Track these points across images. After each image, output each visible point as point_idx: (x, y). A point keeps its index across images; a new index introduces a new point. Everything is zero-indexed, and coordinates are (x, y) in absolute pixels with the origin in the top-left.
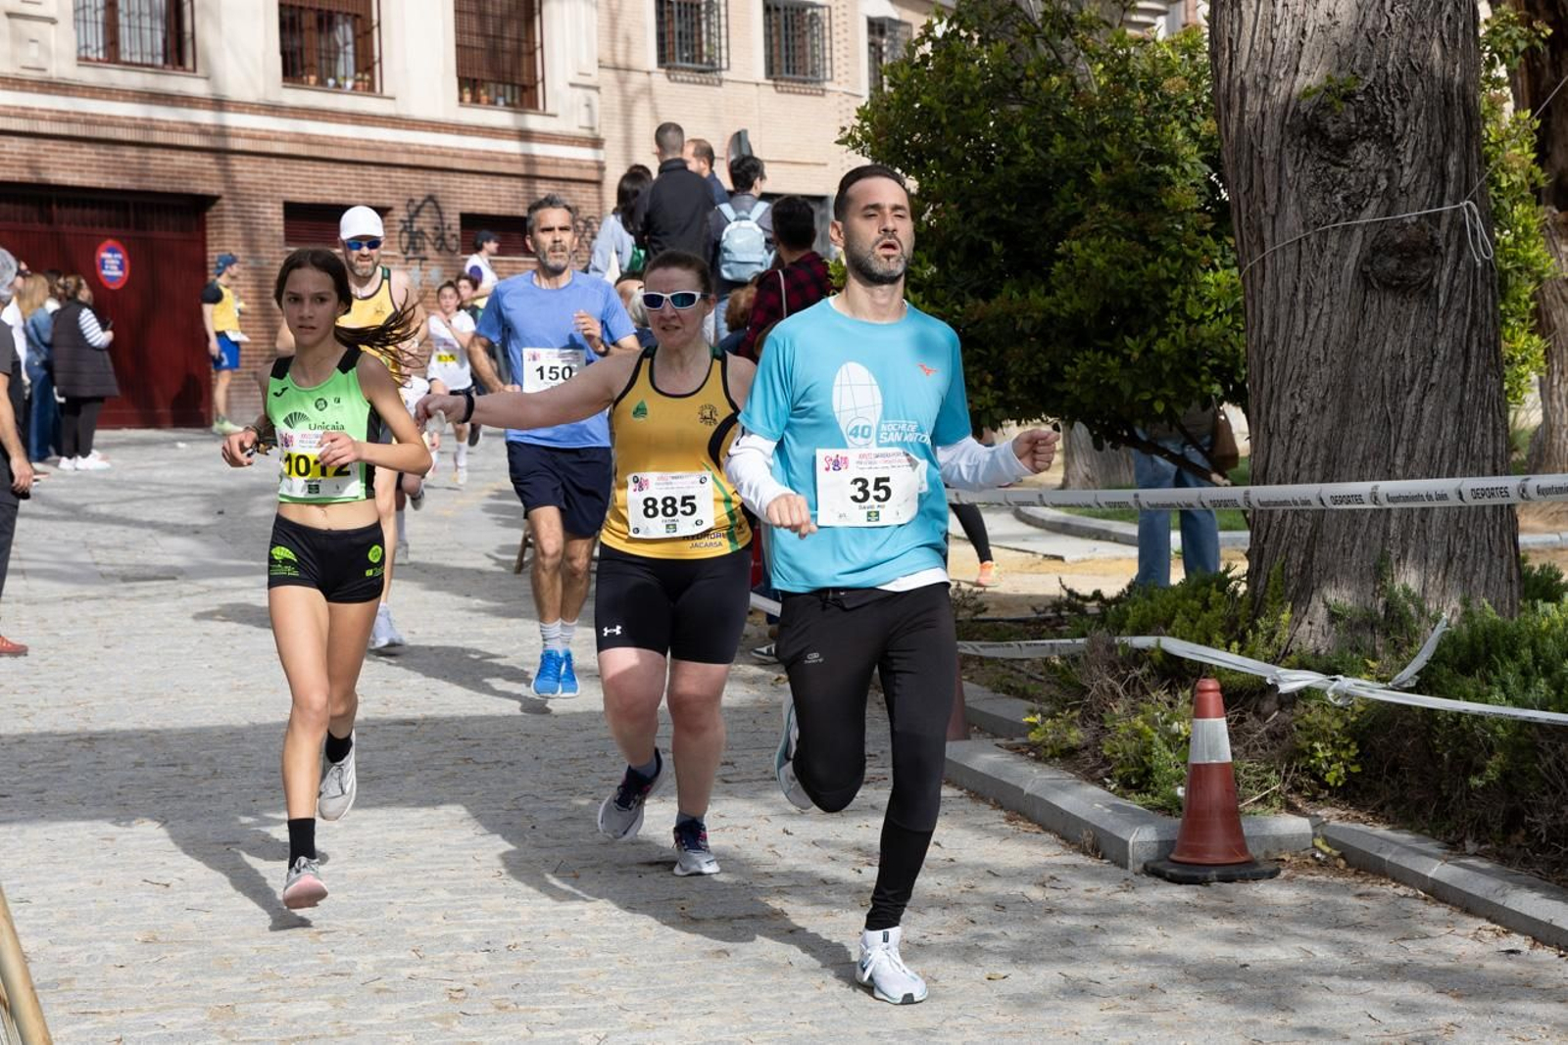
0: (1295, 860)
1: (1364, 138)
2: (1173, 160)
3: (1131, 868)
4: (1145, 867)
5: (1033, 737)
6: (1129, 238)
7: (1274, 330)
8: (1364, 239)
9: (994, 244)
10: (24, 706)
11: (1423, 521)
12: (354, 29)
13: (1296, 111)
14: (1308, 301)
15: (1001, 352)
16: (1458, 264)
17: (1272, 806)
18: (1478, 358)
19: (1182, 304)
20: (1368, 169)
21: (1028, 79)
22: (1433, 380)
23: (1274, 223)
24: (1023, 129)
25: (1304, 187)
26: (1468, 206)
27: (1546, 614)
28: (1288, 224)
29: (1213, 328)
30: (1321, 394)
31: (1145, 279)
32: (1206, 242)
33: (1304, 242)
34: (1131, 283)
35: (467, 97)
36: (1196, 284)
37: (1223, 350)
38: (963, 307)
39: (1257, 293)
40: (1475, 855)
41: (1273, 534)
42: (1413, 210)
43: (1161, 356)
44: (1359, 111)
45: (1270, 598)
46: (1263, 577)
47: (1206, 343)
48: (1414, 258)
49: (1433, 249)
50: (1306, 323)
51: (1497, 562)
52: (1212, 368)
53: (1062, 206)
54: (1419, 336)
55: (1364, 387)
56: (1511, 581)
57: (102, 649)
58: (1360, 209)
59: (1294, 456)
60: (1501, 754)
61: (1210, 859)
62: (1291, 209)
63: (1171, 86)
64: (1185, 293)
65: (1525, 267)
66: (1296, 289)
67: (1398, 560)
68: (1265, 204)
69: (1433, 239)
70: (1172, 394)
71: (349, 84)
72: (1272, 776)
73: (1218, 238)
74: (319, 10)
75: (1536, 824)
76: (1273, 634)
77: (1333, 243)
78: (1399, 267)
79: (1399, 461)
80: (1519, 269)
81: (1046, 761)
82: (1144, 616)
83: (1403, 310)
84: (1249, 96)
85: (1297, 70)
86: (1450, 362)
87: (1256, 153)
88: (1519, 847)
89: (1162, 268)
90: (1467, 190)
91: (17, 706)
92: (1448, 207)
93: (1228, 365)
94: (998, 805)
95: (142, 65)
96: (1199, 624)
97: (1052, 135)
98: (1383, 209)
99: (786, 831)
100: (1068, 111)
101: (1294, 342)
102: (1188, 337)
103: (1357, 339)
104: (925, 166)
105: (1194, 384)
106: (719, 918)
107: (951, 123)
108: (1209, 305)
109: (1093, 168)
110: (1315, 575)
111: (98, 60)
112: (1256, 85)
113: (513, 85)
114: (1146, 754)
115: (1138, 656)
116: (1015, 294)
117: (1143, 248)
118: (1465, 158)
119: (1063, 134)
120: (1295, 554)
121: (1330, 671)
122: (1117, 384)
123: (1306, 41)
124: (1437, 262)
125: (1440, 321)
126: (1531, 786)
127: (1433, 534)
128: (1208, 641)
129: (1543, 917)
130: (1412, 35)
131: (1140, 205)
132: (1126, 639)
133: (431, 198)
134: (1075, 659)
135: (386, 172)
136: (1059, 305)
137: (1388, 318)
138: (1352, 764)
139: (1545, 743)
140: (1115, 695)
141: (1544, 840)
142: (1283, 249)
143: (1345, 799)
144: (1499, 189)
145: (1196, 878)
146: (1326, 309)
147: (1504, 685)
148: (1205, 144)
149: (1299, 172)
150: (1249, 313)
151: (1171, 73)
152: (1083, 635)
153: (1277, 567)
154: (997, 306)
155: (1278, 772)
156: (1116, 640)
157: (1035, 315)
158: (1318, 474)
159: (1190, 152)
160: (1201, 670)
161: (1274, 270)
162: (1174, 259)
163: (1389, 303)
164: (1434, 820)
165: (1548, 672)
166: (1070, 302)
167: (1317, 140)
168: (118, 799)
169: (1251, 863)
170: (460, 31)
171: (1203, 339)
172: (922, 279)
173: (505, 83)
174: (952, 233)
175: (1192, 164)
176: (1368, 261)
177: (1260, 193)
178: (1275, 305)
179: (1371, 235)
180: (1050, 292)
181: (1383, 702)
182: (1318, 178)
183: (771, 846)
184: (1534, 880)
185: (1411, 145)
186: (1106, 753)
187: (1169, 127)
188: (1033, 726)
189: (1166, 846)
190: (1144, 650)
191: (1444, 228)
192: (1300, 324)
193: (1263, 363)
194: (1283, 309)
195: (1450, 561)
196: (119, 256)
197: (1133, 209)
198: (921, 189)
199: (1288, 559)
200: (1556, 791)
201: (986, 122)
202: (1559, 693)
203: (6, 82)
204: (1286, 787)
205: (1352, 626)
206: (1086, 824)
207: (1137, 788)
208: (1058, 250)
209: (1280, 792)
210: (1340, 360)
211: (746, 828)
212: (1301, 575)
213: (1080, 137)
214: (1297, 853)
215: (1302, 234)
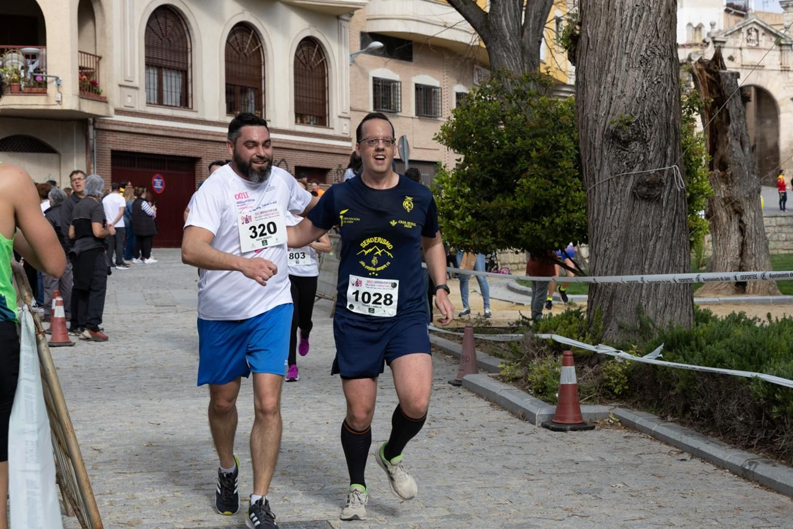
0: (601, 423)
1: (635, 140)
2: (563, 148)
3: (536, 425)
4: (542, 424)
5: (502, 373)
6: (545, 178)
7: (598, 214)
8: (634, 180)
9: (493, 180)
12: (255, 93)
13: (608, 129)
14: (612, 203)
15: (495, 222)
16: (671, 190)
17: (593, 401)
18: (678, 227)
19: (565, 206)
20: (636, 152)
21: (508, 115)
22: (660, 235)
23: (599, 173)
24: (505, 135)
25: (611, 159)
26: (675, 167)
27: (702, 328)
28: (604, 173)
29: (578, 214)
30: (616, 240)
31: (551, 194)
32: (575, 180)
33: (610, 180)
34: (546, 196)
35: (299, 121)
36: (572, 197)
37: (582, 223)
38: (480, 203)
39: (592, 201)
40: (671, 422)
42: (653, 169)
43: (557, 225)
44: (633, 130)
45: (595, 320)
46: (593, 311)
47: (575, 220)
48: (654, 187)
49: (661, 184)
50: (611, 212)
51: (685, 307)
52: (578, 229)
53: (520, 165)
54: (655, 218)
55: (633, 238)
56: (690, 315)
58: (633, 168)
59: (605, 264)
60: (682, 383)
61: (567, 422)
62: (606, 167)
63: (563, 119)
64: (567, 200)
65: (701, 192)
66: (607, 199)
67: (645, 306)
68: (596, 165)
69: (661, 180)
70: (561, 240)
72: (593, 389)
73: (581, 179)
74: (242, 86)
75: (695, 410)
76: (596, 334)
77: (622, 181)
78: (647, 191)
79: (646, 267)
80: (699, 193)
81: (507, 382)
82: (547, 326)
83: (649, 207)
84: (590, 123)
85: (609, 113)
86: (667, 228)
87: (592, 145)
88: (689, 419)
89: (558, 190)
90: (675, 162)
92: (667, 168)
93: (583, 229)
94: (487, 399)
95: (171, 106)
96: (567, 330)
97: (516, 137)
98: (642, 168)
100: (524, 129)
101: (606, 219)
102: (568, 218)
103: (631, 219)
104: (466, 149)
105: (570, 236)
107: (477, 132)
108: (577, 205)
109: (532, 150)
110: (613, 311)
111: (155, 104)
112: (593, 118)
113: (317, 117)
114: (544, 380)
115: (544, 342)
116: (501, 199)
117: (551, 182)
118: (674, 149)
119: (521, 137)
120: (605, 303)
121: (619, 348)
122: (540, 235)
123: (612, 102)
124: (663, 189)
125: (663, 212)
126: (693, 395)
127: (659, 296)
128: (570, 336)
129: (695, 446)
130: (654, 100)
131: (550, 165)
132: (538, 335)
133: (283, 160)
134: (519, 343)
136: (518, 204)
137: (643, 210)
138: (625, 385)
139: (698, 378)
140: (534, 357)
141: (698, 416)
142: (602, 183)
143: (622, 399)
144: (691, 161)
145: (562, 429)
146: (619, 207)
147: (684, 356)
148: (577, 143)
149: (609, 154)
150: (590, 208)
151: (564, 114)
152: (522, 333)
153: (598, 307)
154: (494, 204)
155: (596, 388)
156: (535, 335)
157: (508, 208)
158: (615, 272)
159: (570, 145)
160: (568, 347)
161: (599, 191)
162: (563, 187)
163: (644, 205)
164: (656, 408)
165: (701, 350)
166: (521, 202)
167: (616, 140)
169: (584, 423)
170: (296, 95)
172: (464, 193)
173: (313, 116)
174: (477, 175)
176: (635, 188)
177: (594, 161)
178: (599, 205)
179: (636, 180)
180: (514, 199)
181: (639, 362)
182: (616, 155)
184: (694, 432)
185: (653, 142)
186: (529, 379)
187: (562, 136)
188: (503, 369)
189: (551, 416)
190: (545, 340)
191: (665, 176)
192: (609, 212)
193: (594, 227)
194: (602, 207)
195: (666, 306)
196: (162, 180)
197: (547, 167)
198: (465, 158)
199: (603, 305)
200: (703, 397)
201: (491, 132)
202: (705, 359)
203: (118, 112)
204: (598, 394)
205: (627, 331)
206: (520, 407)
207: (541, 393)
208: (518, 183)
209: (597, 396)
210: (624, 227)
211: (387, 406)
212: (607, 311)
213: (528, 138)
214: (602, 420)
215: (610, 177)
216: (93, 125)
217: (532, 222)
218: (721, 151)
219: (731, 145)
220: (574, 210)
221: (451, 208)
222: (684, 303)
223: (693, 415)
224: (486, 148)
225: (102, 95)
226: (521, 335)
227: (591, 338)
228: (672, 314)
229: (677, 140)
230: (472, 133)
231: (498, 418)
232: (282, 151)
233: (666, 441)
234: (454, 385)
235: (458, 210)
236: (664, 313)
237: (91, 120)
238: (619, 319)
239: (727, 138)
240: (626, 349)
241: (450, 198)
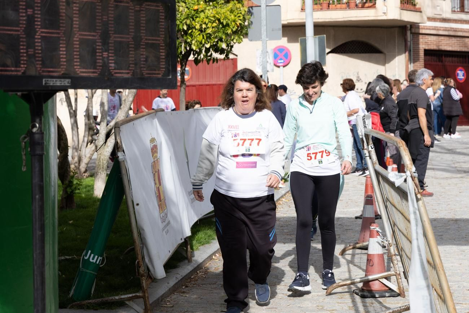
10: (435, 209)
57: (459, 193)
91: (433, 209)
111: (458, 11)
168: (465, 239)
196: (463, 72)
203: (430, 19)
216: (410, 30)
225: (417, 6)
237: (409, 26)
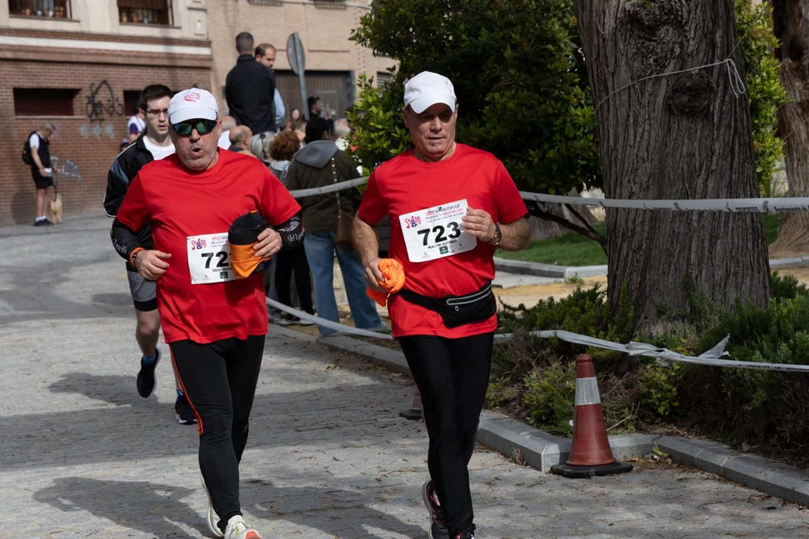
0: (642, 461)
1: (665, 23)
2: (554, 41)
3: (543, 470)
4: (552, 468)
6: (529, 90)
7: (616, 142)
8: (668, 84)
11: (711, 253)
13: (624, 10)
14: (636, 124)
16: (725, 97)
17: (627, 429)
18: (739, 154)
19: (562, 131)
20: (668, 42)
22: (713, 168)
23: (613, 77)
24: (462, 27)
25: (630, 55)
26: (729, 62)
27: (786, 305)
28: (621, 77)
29: (582, 142)
30: (646, 179)
31: (540, 114)
32: (575, 90)
33: (632, 88)
34: (531, 117)
35: (125, 19)
36: (571, 116)
37: (589, 155)
39: (605, 121)
40: (748, 452)
41: (622, 265)
42: (696, 66)
43: (551, 161)
44: (661, 8)
45: (620, 303)
46: (616, 290)
47: (578, 152)
48: (698, 95)
49: (709, 89)
50: (635, 137)
51: (756, 275)
52: (583, 166)
53: (487, 72)
54: (703, 141)
55: (671, 174)
56: (765, 287)
58: (665, 66)
60: (761, 391)
61: (590, 462)
62: (623, 68)
64: (565, 122)
65: (769, 97)
66: (628, 116)
67: (697, 277)
68: (608, 66)
69: (709, 83)
70: (559, 183)
71: (51, 13)
72: (626, 410)
73: (583, 88)
75: (784, 431)
76: (625, 325)
77: (649, 88)
78: (689, 101)
80: (765, 99)
81: (491, 408)
82: (547, 318)
83: (693, 126)
86: (722, 156)
87: (600, 35)
88: (774, 446)
89: (549, 107)
90: (728, 55)
92: (717, 63)
93: (592, 164)
96: (579, 321)
97: (479, 29)
98: (678, 66)
99: (335, 459)
100: (490, 15)
101: (628, 148)
102: (567, 149)
103: (666, 146)
104: (404, 51)
105: (572, 177)
106: (295, 512)
107: (418, 25)
108: (579, 129)
109: (505, 48)
110: (648, 288)
113: (153, 10)
114: (550, 401)
115: (545, 342)
117: (537, 95)
118: (726, 33)
119: (486, 28)
120: (635, 276)
121: (660, 345)
122: (525, 179)
124: (712, 96)
125: (715, 132)
126: (780, 409)
127: (717, 261)
128: (584, 331)
129: (788, 486)
131: (535, 70)
132: (535, 333)
133: (105, 82)
134: (506, 346)
135: (76, 67)
136: (488, 132)
137: (684, 131)
138: (674, 401)
139: (786, 382)
140: (530, 367)
141: (788, 441)
142: (619, 92)
143: (670, 422)
144: (751, 50)
145: (583, 474)
146: (647, 128)
147: (761, 350)
148: (572, 32)
149: (627, 47)
150: (601, 132)
152: (510, 332)
153: (624, 284)
155: (630, 409)
156: (530, 333)
157: (474, 139)
159: (563, 36)
160: (583, 349)
161: (615, 105)
164: (724, 432)
165: (786, 340)
166: (495, 131)
167: (636, 26)
169: (616, 463)
171: (576, 149)
173: (147, 9)
175: (565, 43)
176: (671, 98)
177: (604, 60)
178: (616, 127)
179: (671, 85)
180: (483, 124)
181: (693, 365)
182: (638, 49)
183: (325, 468)
184: (784, 464)
185: (693, 26)
186: (527, 402)
187: (550, 22)
189: (564, 456)
190: (547, 339)
191: (715, 76)
192: (632, 137)
193: (611, 162)
194: (621, 129)
195: (728, 276)
197: (530, 72)
199: (631, 280)
200: (794, 411)
201: (439, 23)
202: (794, 352)
204: (635, 417)
205: (671, 319)
206: (516, 446)
207: (546, 422)
208: (486, 99)
209: (631, 420)
210: (656, 158)
211: (311, 458)
212: (639, 289)
213: (497, 29)
214: (643, 457)
215: (630, 83)
217: (512, 159)
218: (791, 30)
219: (806, 19)
220: (575, 134)
221: (385, 145)
222: (756, 270)
223: (780, 439)
224: (433, 48)
226: (508, 335)
227: (617, 332)
228: (738, 287)
229: (729, 18)
230: (410, 25)
231: (483, 464)
232: (101, 68)
233: (744, 481)
234: (409, 418)
235: (397, 148)
236: (725, 286)
238: (658, 300)
239: (800, 9)
240: (671, 346)
241: (381, 130)
